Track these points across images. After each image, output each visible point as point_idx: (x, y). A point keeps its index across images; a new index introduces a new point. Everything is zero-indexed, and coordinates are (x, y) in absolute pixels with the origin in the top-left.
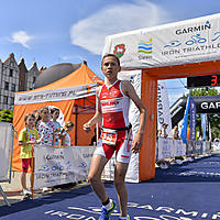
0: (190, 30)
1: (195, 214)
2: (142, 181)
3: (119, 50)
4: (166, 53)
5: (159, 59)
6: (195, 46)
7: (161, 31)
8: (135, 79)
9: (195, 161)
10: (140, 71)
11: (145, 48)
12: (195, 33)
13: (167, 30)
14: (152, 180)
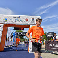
0: (16, 17)
4: (10, 21)
6: (16, 21)
7: (10, 16)
8: (2, 26)
11: (5, 19)
14: (3, 51)
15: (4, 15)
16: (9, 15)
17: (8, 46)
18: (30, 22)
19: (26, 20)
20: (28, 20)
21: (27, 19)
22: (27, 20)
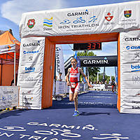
0: (76, 14)
1: (73, 127)
2: (43, 108)
3: (31, 23)
4: (61, 27)
5: (56, 31)
6: (78, 24)
7: (58, 13)
8: (41, 42)
10: (44, 38)
11: (48, 23)
12: (79, 16)
13: (62, 12)
14: (50, 108)
15: (44, 12)
16: (58, 11)
17: (61, 97)
18: (120, 23)
19: (106, 18)
20: (112, 17)
21: (109, 14)
22: (109, 19)
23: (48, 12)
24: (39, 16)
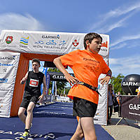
0: (49, 37)
2: (11, 117)
3: (9, 39)
4: (35, 46)
6: (50, 46)
8: (16, 57)
9: (46, 105)
10: (19, 54)
13: (38, 34)
15: (22, 32)
19: (73, 43)
20: (78, 44)
22: (75, 44)
23: (26, 32)
24: (17, 34)
